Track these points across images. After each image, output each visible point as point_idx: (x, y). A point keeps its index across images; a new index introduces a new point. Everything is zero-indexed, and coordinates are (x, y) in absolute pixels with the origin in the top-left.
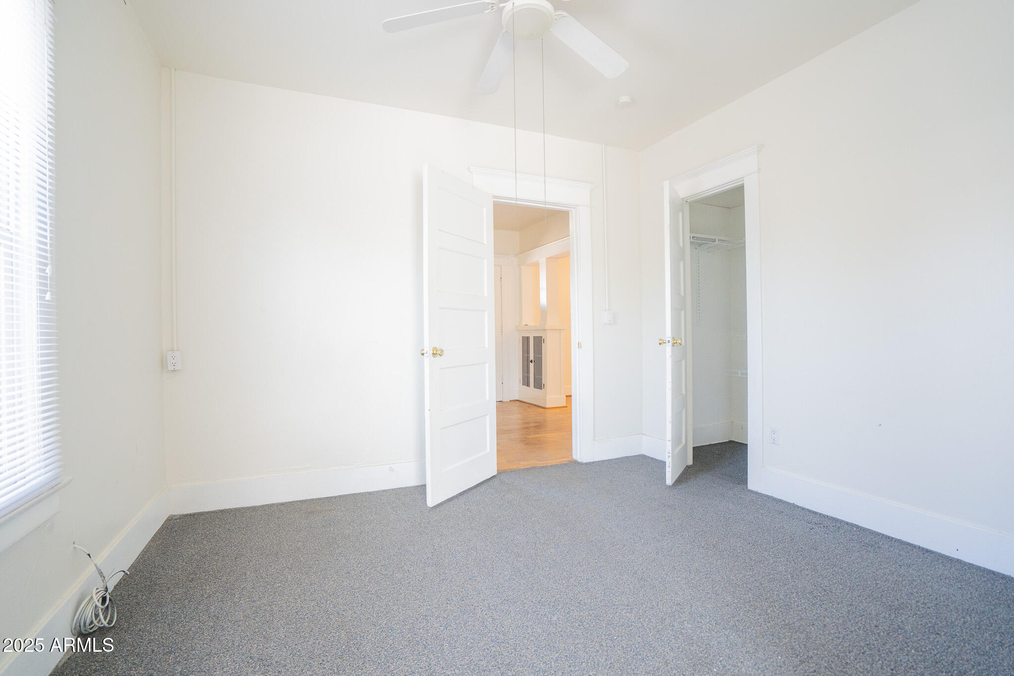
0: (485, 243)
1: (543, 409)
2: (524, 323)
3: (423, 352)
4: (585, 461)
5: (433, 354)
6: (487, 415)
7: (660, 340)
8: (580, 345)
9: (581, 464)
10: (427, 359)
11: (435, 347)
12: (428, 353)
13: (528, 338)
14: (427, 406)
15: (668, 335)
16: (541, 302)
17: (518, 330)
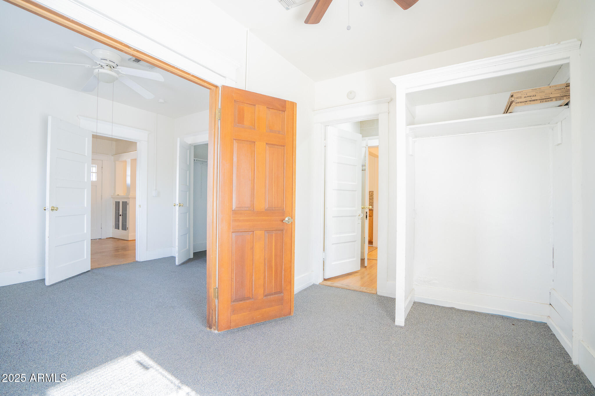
0: (86, 155)
1: (126, 241)
2: (116, 194)
3: (45, 209)
4: (142, 261)
5: (52, 209)
6: (85, 240)
7: (174, 204)
8: (140, 206)
9: (140, 262)
10: (47, 213)
11: (53, 206)
12: (49, 209)
13: (119, 202)
14: (47, 234)
15: (177, 202)
16: (127, 182)
17: (113, 198)
